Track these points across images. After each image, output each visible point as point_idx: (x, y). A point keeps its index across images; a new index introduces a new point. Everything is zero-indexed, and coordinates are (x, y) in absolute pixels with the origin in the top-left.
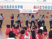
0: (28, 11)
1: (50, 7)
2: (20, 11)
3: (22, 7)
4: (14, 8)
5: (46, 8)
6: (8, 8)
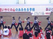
2: (32, 14)
3: (34, 9)
6: (20, 11)
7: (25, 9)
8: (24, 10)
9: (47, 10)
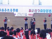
3: (17, 10)
4: (9, 11)
5: (41, 12)
6: (3, 12)
8: (7, 10)
9: (30, 11)
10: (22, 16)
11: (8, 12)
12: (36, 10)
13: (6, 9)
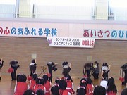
0: (69, 42)
1: (123, 34)
2: (50, 42)
3: (54, 32)
4: (35, 34)
5: (113, 36)
7: (33, 30)
8: (31, 32)
9: (86, 34)
10: (65, 46)
11: (34, 36)
12: (101, 32)
13: (27, 29)
